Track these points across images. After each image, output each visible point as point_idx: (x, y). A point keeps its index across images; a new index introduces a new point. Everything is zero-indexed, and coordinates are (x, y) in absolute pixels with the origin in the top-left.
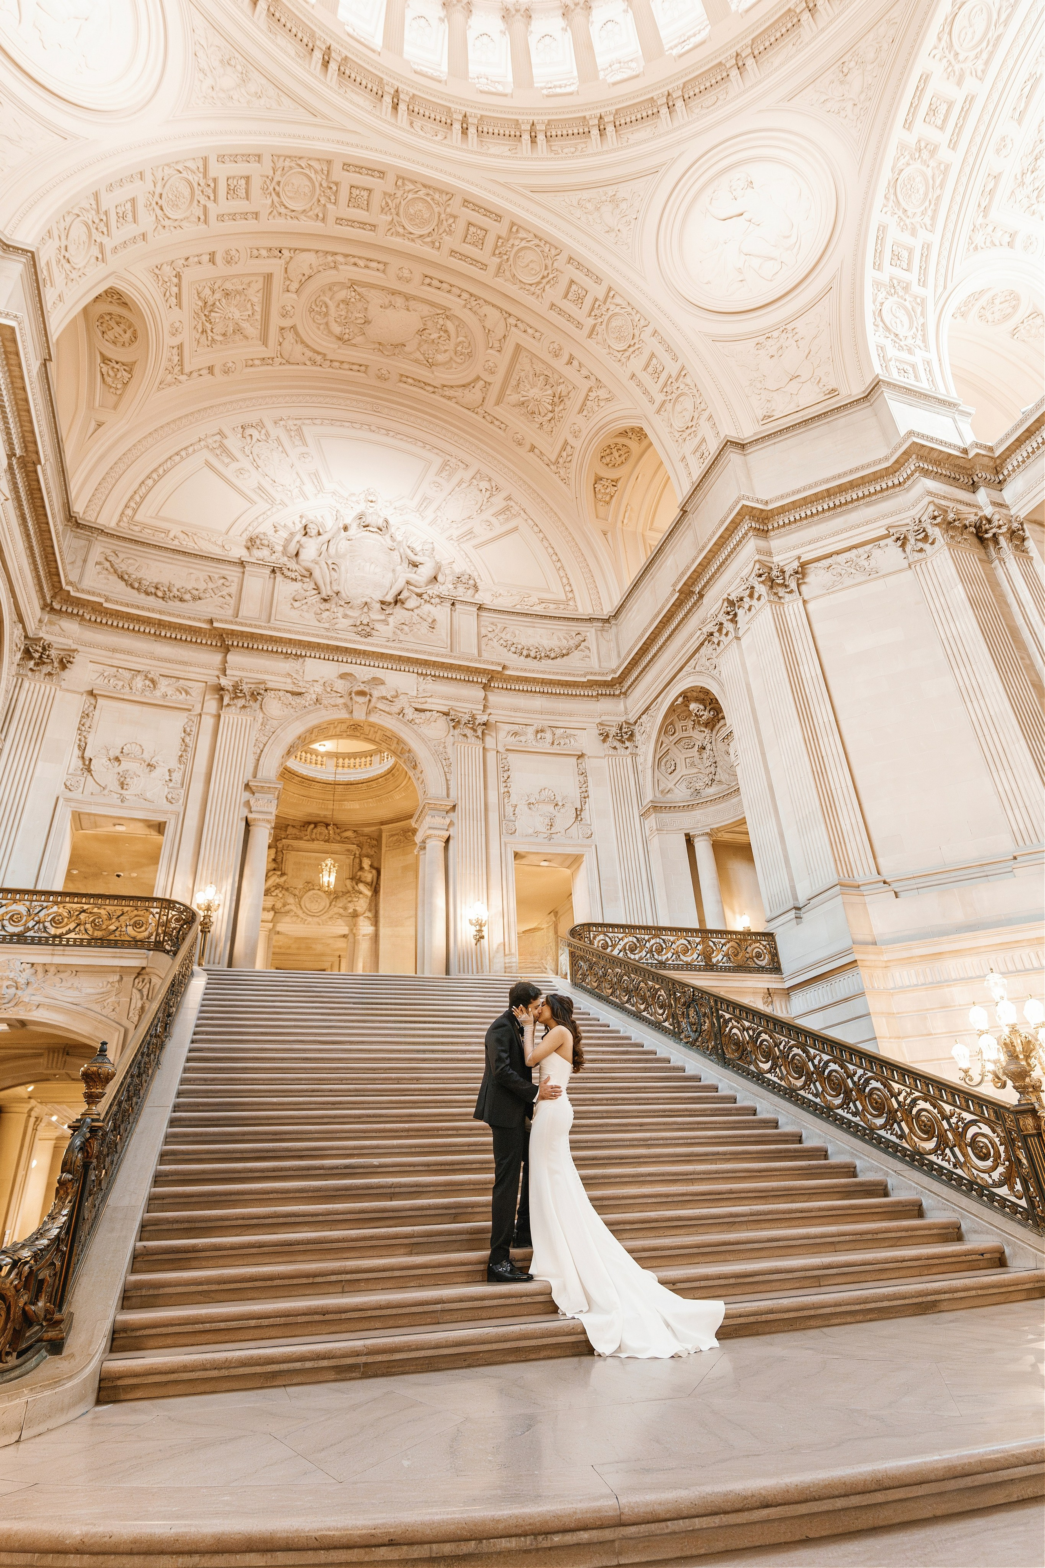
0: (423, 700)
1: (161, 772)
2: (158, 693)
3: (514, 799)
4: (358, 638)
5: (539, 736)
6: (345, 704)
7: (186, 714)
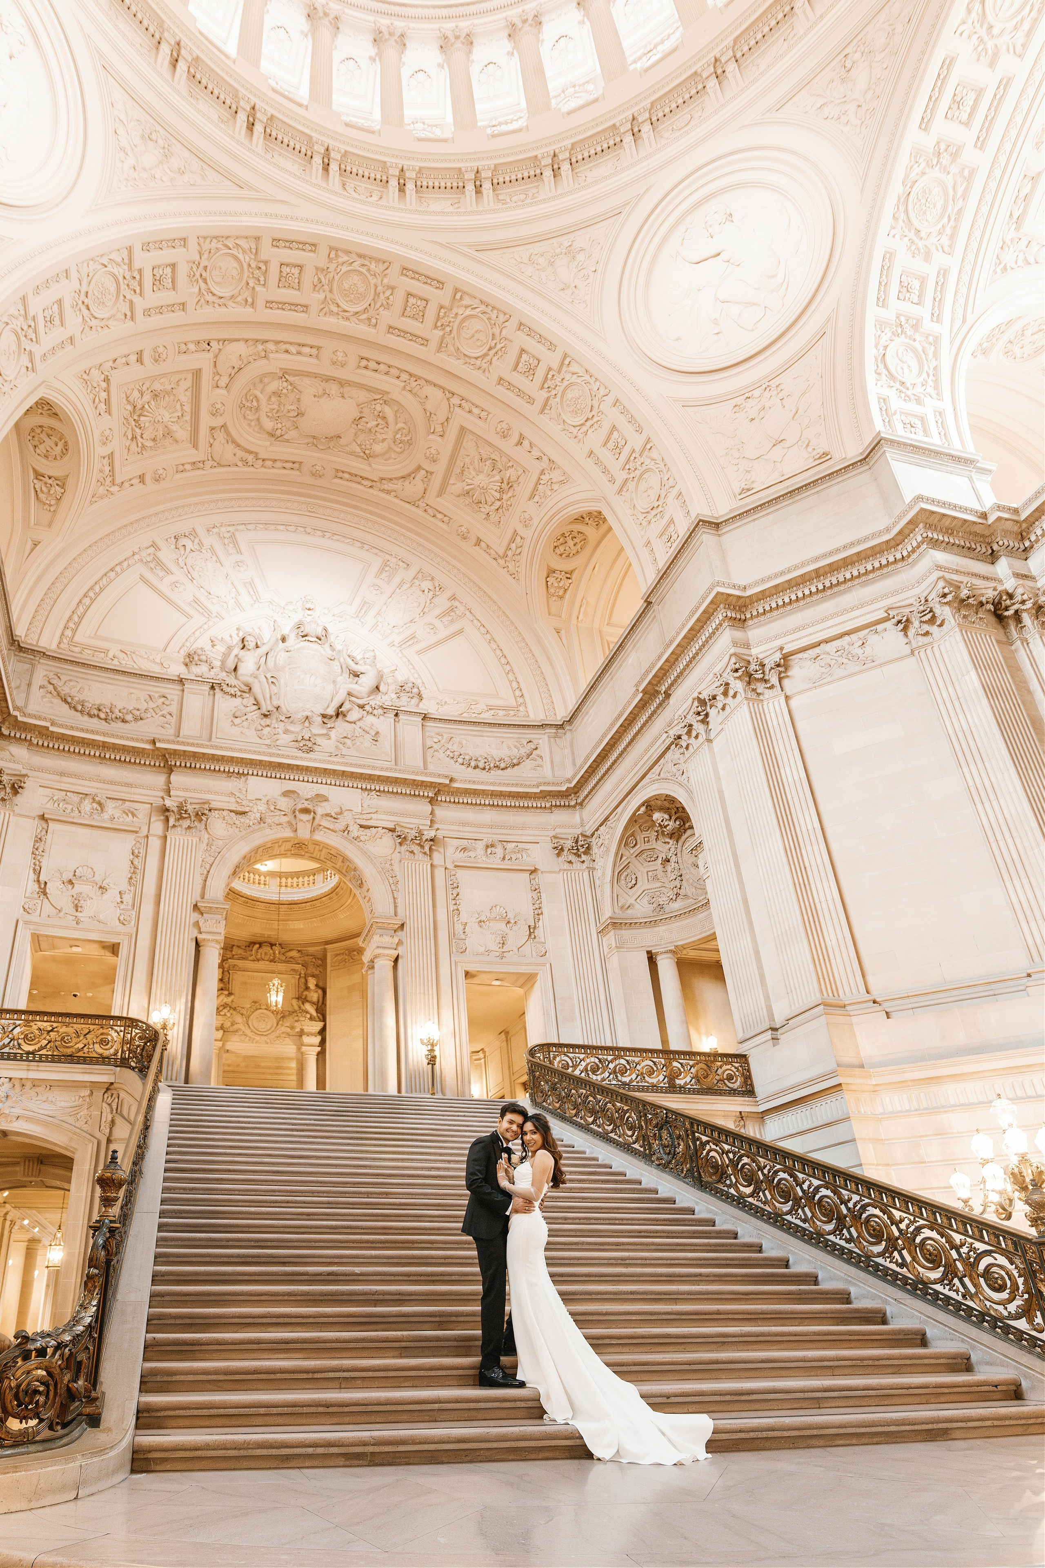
0: (368, 816)
1: (112, 894)
2: (106, 816)
3: (464, 917)
4: (300, 754)
5: (489, 851)
6: (289, 823)
7: (133, 836)
